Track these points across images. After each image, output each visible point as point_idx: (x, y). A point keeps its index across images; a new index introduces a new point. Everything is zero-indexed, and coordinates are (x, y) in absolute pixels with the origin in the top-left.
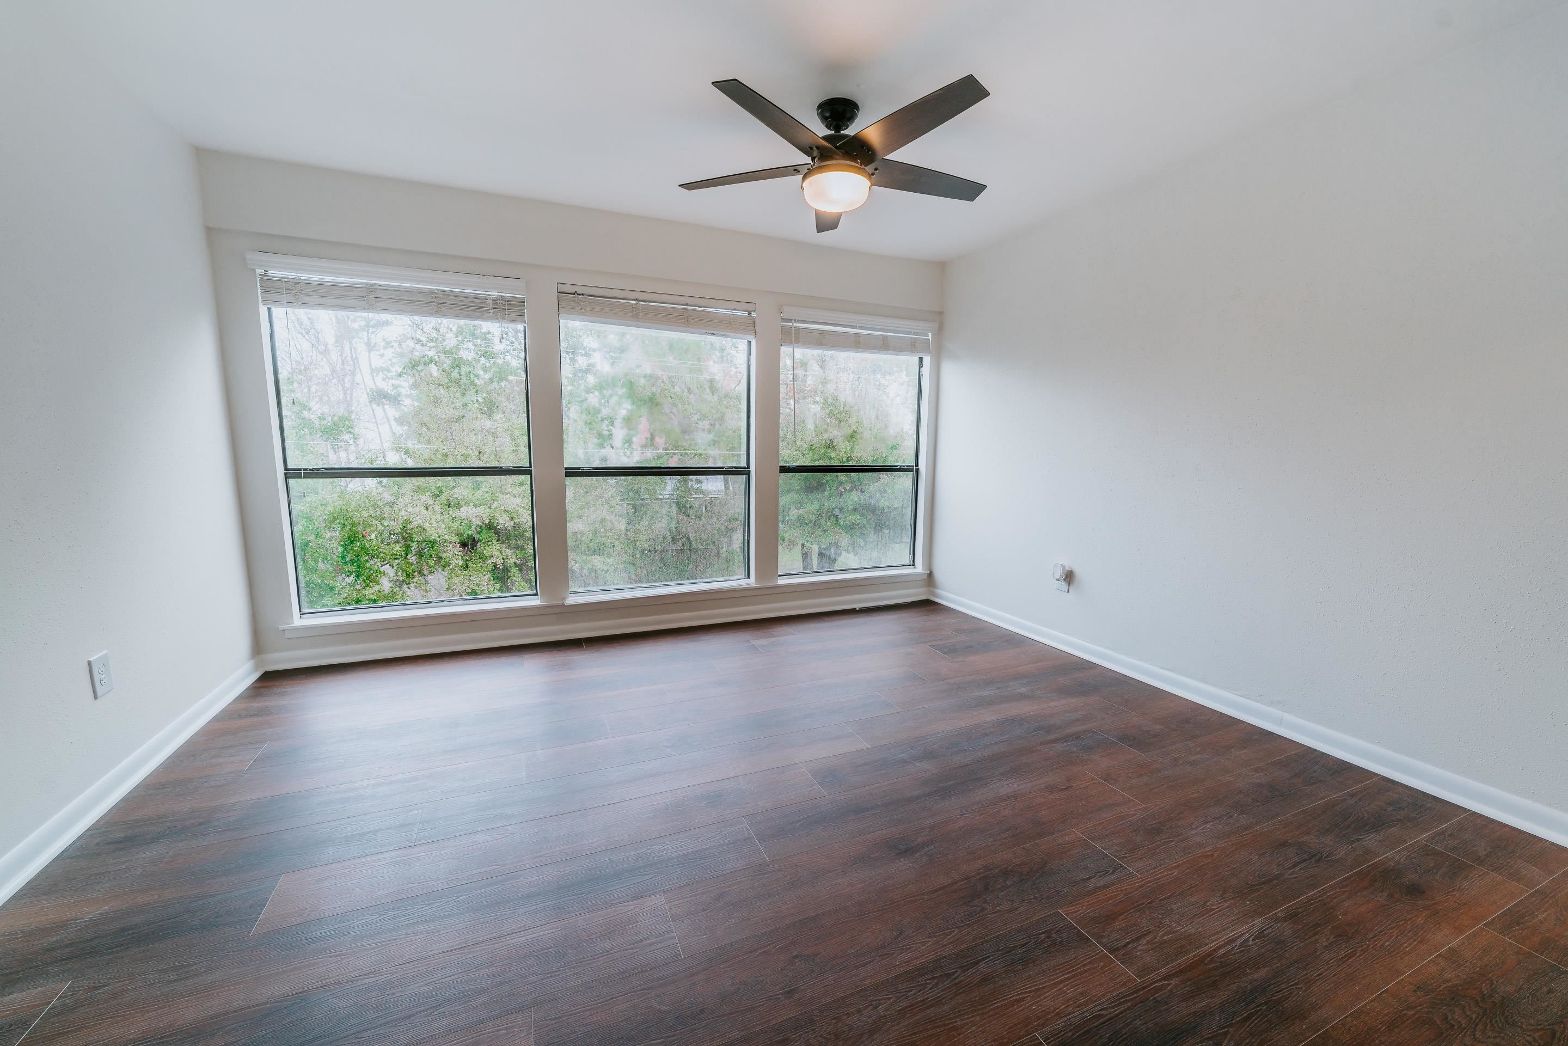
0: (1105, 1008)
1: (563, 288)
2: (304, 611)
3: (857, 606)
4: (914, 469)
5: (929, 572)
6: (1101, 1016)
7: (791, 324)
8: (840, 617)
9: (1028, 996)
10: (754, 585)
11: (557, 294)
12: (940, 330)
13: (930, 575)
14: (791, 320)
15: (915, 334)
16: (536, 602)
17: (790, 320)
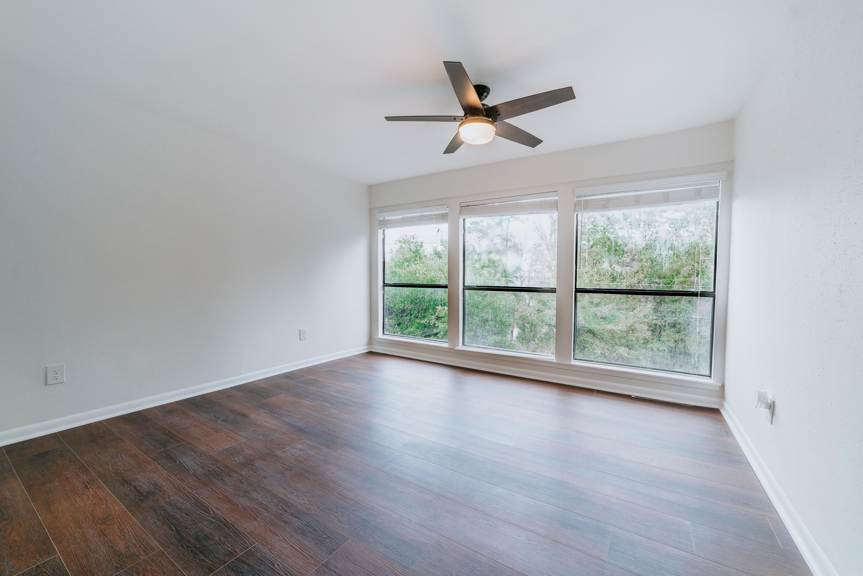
0: (279, 566)
1: (462, 205)
2: (384, 333)
3: (633, 394)
4: (712, 295)
5: (720, 385)
6: (274, 565)
7: (581, 199)
8: (622, 399)
9: (280, 537)
10: (554, 361)
11: (459, 208)
12: (730, 175)
13: (723, 387)
14: (582, 196)
15: (701, 184)
16: (446, 345)
17: (580, 196)
